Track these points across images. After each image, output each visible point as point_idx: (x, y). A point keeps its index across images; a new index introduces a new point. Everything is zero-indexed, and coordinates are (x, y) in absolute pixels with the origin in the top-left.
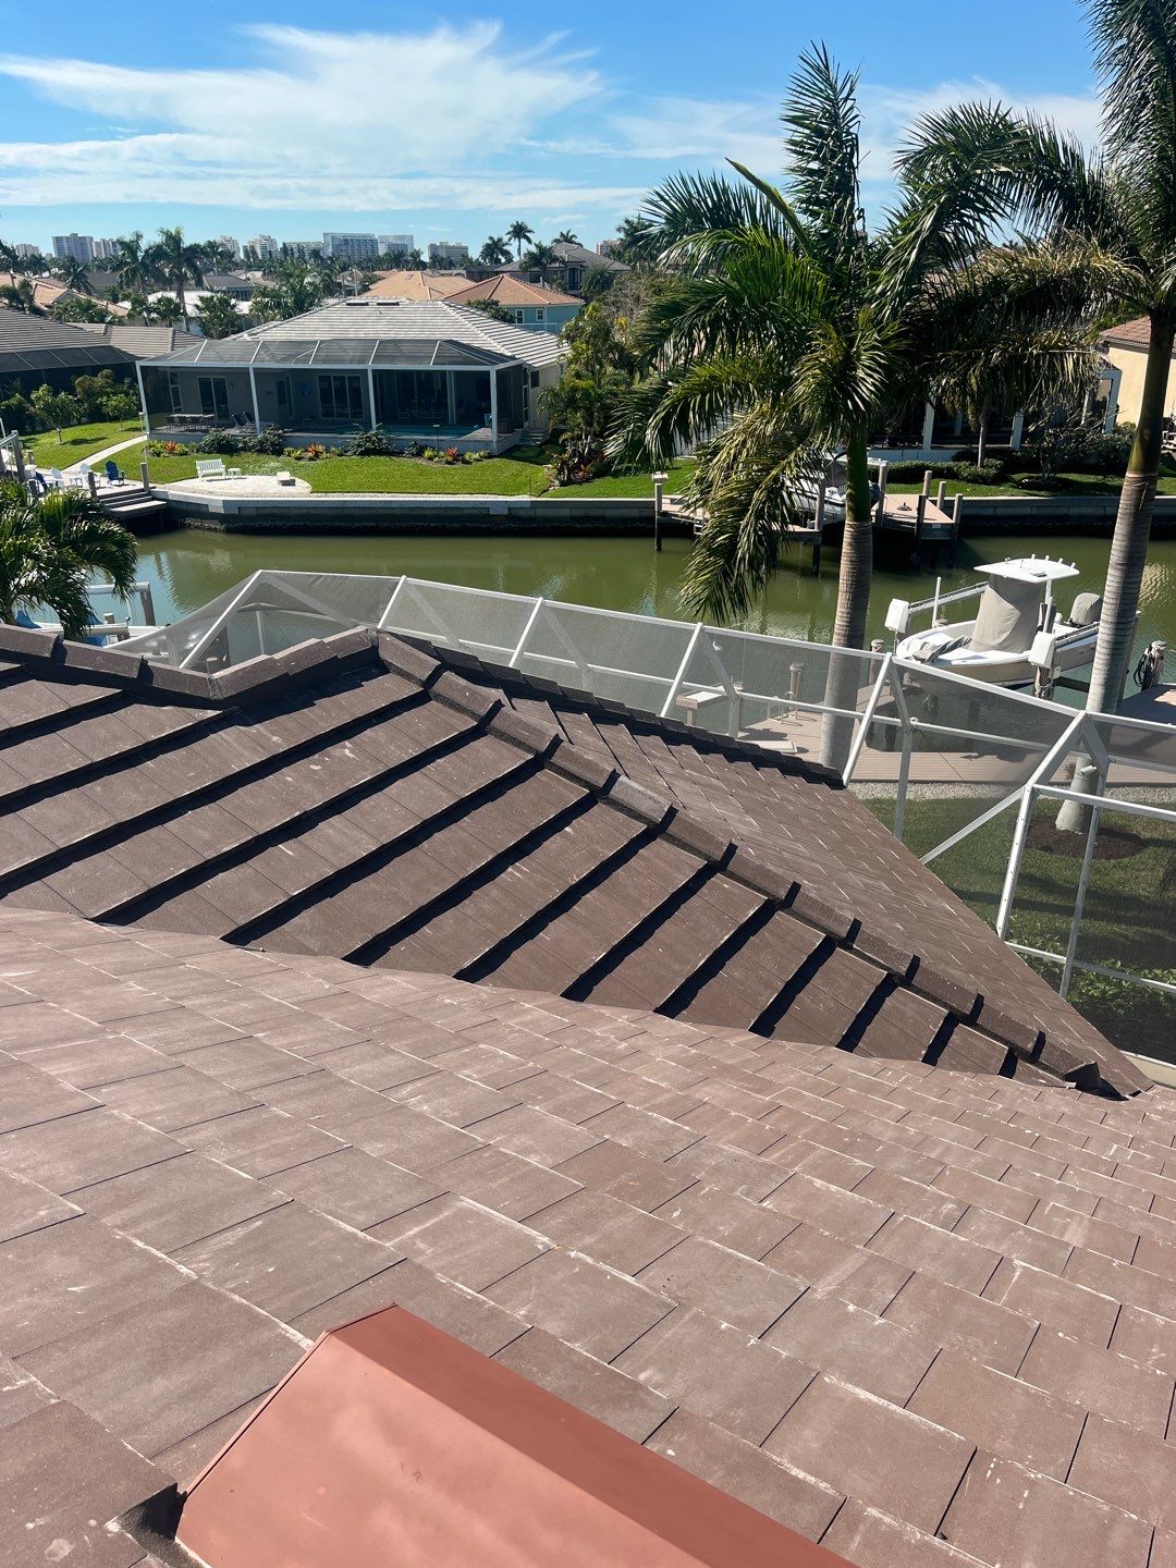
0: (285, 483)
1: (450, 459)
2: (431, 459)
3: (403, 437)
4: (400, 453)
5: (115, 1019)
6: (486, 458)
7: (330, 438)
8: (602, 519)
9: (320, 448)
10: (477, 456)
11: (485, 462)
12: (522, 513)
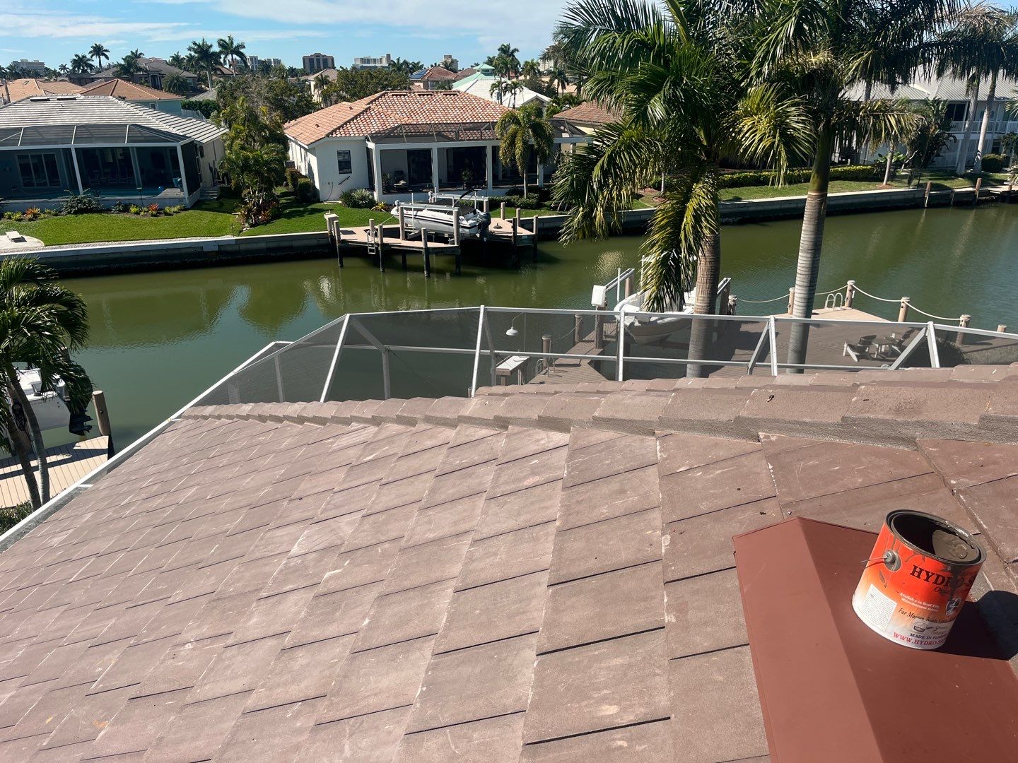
0: (17, 240)
1: (154, 212)
2: (137, 213)
3: (106, 198)
4: (108, 211)
6: (182, 210)
7: (43, 202)
8: (291, 248)
9: (37, 211)
10: (175, 209)
11: (183, 213)
12: (229, 249)
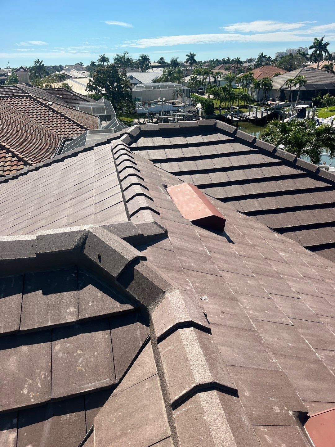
5: (307, 277)
